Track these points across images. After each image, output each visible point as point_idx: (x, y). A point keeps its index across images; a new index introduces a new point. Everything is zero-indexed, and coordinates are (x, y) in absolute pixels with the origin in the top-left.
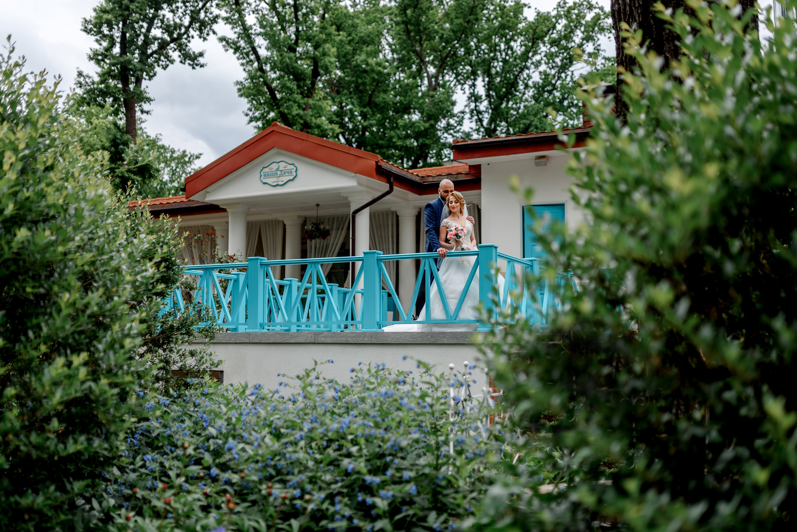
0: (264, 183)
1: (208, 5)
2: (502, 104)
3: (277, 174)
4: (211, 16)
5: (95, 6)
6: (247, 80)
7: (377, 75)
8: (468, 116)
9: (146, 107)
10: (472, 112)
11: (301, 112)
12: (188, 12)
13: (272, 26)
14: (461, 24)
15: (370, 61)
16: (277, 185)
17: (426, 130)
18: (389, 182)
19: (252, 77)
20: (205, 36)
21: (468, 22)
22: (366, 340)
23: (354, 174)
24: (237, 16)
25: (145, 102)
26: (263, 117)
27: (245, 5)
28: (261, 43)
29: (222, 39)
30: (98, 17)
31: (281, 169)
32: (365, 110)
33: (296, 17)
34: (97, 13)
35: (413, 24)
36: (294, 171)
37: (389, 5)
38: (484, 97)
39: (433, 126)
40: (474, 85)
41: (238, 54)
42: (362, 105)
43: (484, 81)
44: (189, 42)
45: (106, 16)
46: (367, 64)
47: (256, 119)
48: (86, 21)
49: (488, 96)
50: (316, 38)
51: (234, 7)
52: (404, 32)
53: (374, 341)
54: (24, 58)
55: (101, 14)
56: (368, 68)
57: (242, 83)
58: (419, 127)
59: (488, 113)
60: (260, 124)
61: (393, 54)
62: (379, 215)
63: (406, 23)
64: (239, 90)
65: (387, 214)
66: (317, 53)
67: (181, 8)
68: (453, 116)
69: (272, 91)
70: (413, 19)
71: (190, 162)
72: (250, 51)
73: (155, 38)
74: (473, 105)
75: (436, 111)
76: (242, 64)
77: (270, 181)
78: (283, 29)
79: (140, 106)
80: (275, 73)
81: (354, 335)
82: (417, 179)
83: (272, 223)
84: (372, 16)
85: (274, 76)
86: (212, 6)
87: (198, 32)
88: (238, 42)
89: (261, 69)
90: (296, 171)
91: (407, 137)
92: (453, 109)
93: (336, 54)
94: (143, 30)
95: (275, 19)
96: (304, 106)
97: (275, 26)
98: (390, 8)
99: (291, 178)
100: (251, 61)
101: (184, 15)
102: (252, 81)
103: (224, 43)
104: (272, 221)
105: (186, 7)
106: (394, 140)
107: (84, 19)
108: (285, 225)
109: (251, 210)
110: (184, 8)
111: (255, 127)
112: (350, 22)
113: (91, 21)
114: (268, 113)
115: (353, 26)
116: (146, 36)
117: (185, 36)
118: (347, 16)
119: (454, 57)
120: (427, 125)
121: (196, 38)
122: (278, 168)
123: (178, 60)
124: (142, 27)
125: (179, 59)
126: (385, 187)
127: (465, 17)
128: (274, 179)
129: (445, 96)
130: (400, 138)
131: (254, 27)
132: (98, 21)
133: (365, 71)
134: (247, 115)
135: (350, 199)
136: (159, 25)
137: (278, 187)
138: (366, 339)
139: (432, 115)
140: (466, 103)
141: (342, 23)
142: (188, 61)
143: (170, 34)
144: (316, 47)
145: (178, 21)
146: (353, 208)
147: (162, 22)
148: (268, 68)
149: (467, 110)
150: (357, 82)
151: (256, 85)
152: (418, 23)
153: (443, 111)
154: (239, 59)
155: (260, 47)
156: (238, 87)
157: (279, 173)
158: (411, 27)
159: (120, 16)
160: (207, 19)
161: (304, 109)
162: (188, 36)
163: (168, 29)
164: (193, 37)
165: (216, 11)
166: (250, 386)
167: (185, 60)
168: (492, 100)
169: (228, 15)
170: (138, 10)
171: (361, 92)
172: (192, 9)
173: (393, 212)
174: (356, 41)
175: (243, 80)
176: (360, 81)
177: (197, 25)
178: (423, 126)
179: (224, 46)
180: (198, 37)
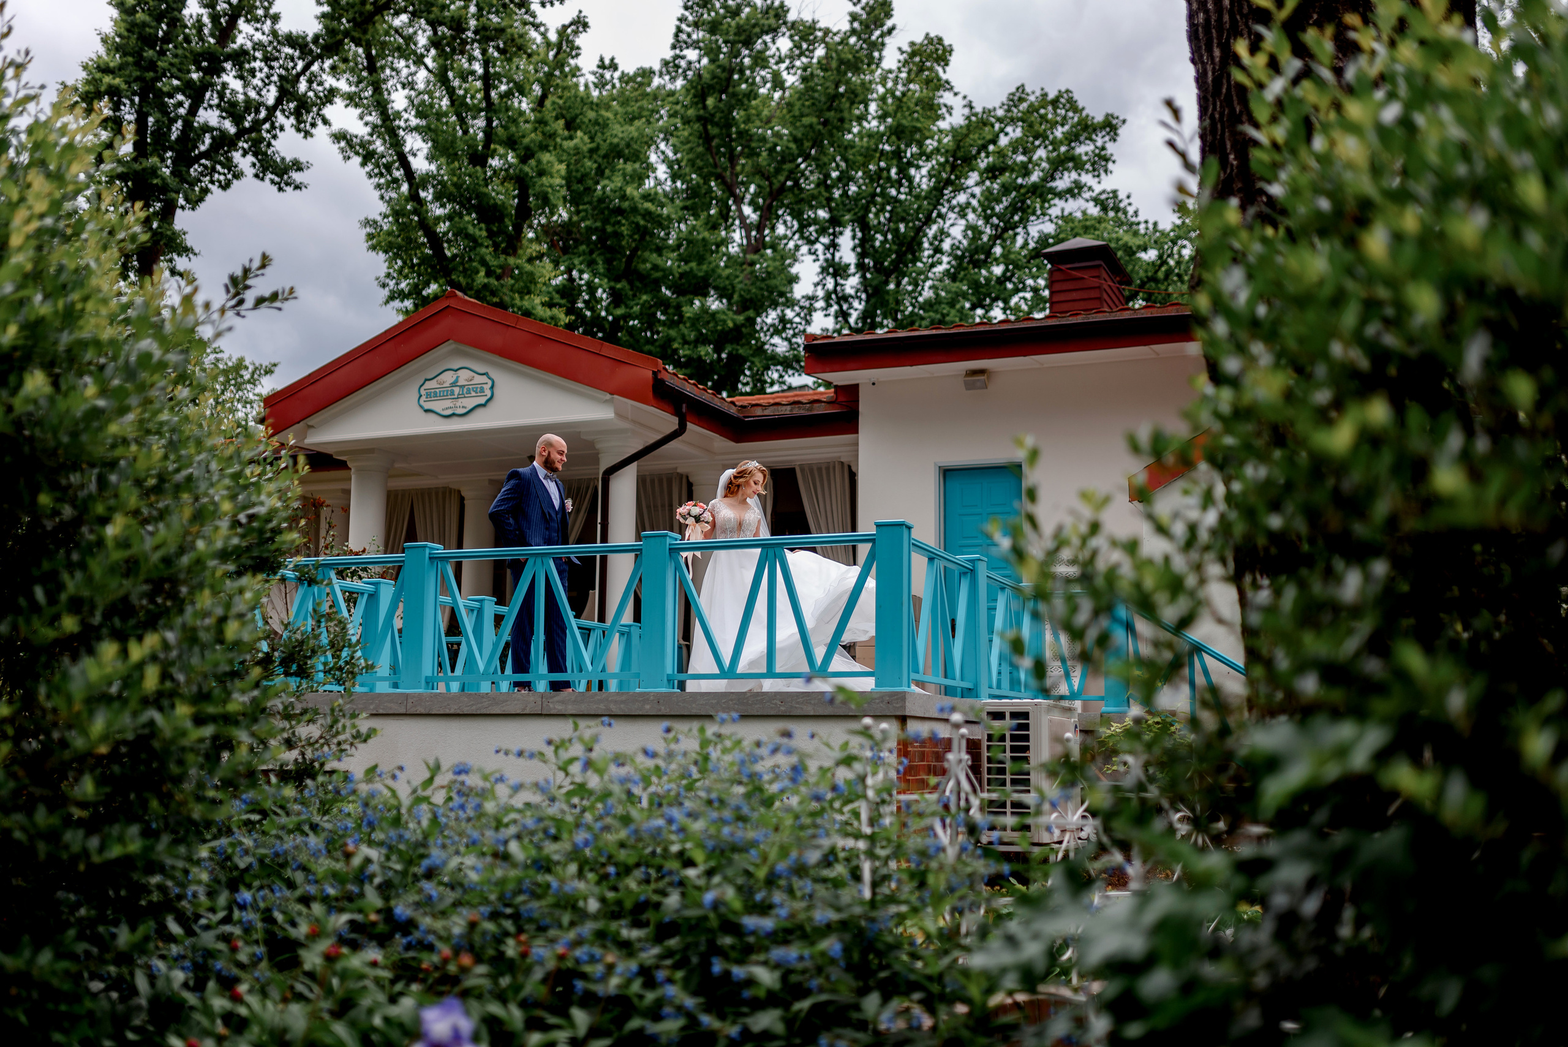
0: (427, 411)
1: (315, 68)
2: (887, 283)
3: (452, 393)
4: (320, 88)
5: (86, 60)
6: (386, 216)
7: (644, 217)
8: (820, 304)
9: (181, 263)
10: (827, 298)
11: (493, 282)
12: (275, 78)
13: (440, 115)
14: (811, 126)
15: (629, 190)
16: (454, 415)
17: (737, 328)
18: (677, 412)
19: (397, 214)
20: (308, 127)
21: (825, 123)
22: (647, 709)
23: (608, 396)
24: (369, 93)
25: (179, 255)
26: (415, 291)
27: (388, 71)
28: (417, 146)
29: (339, 137)
30: (92, 81)
31: (461, 382)
32: (619, 286)
33: (487, 97)
34: (90, 73)
35: (717, 124)
36: (487, 387)
37: (669, 86)
38: (852, 269)
39: (751, 322)
40: (833, 246)
41: (369, 167)
42: (613, 275)
43: (854, 237)
44: (275, 137)
45: (107, 79)
46: (624, 197)
47: (402, 295)
48: (65, 86)
49: (861, 266)
50: (526, 141)
51: (365, 74)
52: (700, 137)
53: (664, 711)
54: (27, 53)
55: (98, 75)
56: (626, 205)
57: (375, 222)
58: (724, 321)
59: (861, 300)
60: (409, 304)
61: (674, 182)
62: (652, 481)
63: (704, 120)
64: (370, 236)
65: (670, 481)
66: (526, 169)
67: (261, 70)
68: (791, 303)
69: (435, 241)
70: (718, 115)
71: (253, 381)
72: (394, 162)
73: (206, 128)
74: (830, 283)
75: (759, 292)
76: (378, 186)
77: (438, 406)
78: (462, 121)
79: (171, 260)
80: (443, 206)
81: (624, 698)
82: (733, 411)
83: (437, 494)
84: (634, 108)
85: (439, 212)
86: (322, 69)
87: (292, 120)
88: (370, 143)
89: (414, 197)
90: (492, 387)
91: (702, 340)
92: (791, 291)
93: (563, 173)
94: (182, 111)
95: (445, 102)
96: (499, 271)
97: (446, 114)
98: (672, 93)
99: (482, 400)
100: (395, 181)
101: (266, 85)
102: (397, 221)
103: (343, 144)
104: (437, 490)
105: (271, 68)
106: (676, 345)
107: (63, 83)
108: (462, 499)
109: (397, 465)
110: (266, 69)
111: (399, 311)
112: (591, 115)
113: (76, 89)
114: (427, 284)
115: (596, 123)
116: (188, 124)
117: (267, 126)
118: (586, 101)
119: (796, 191)
120: (740, 318)
121: (290, 131)
122: (457, 381)
123: (250, 172)
124: (180, 104)
125: (253, 171)
126: (671, 422)
127: (820, 113)
128: (448, 403)
129: (777, 263)
130: (685, 342)
131: (405, 116)
132: (92, 88)
133: (619, 211)
134: (384, 286)
135: (598, 446)
136: (216, 101)
137: (455, 419)
138: (648, 707)
139: (751, 300)
140: (817, 279)
141: (577, 116)
142: (269, 176)
143: (238, 120)
144: (525, 157)
145: (253, 94)
146: (605, 464)
147: (221, 96)
148: (427, 195)
149: (820, 293)
150: (604, 230)
151: (404, 228)
152: (728, 123)
153: (772, 293)
154: (370, 177)
155: (415, 155)
156: (368, 230)
157: (457, 390)
158: (713, 131)
159: (137, 79)
160: (311, 94)
161: (498, 278)
162: (273, 127)
163: (232, 110)
164: (282, 129)
165: (330, 81)
166: (444, 768)
167: (264, 173)
168: (868, 276)
169: (353, 89)
170: (174, 70)
171: (611, 250)
172: (283, 72)
173: (681, 476)
174: (602, 152)
175: (379, 218)
176: (609, 229)
177: (292, 105)
178: (733, 320)
179: (342, 150)
180: (293, 130)
